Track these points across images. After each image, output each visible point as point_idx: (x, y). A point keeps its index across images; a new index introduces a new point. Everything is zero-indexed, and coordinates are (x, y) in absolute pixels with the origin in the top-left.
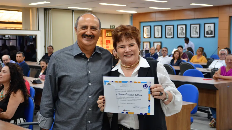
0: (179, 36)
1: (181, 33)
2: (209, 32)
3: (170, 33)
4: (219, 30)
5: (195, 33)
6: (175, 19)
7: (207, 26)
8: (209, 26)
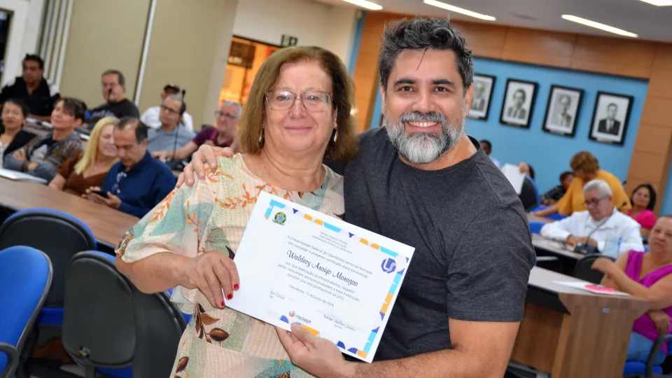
0: (506, 118)
1: (515, 109)
2: (609, 124)
3: (478, 102)
4: (642, 123)
5: (560, 117)
6: (505, 56)
7: (605, 100)
8: (612, 105)
